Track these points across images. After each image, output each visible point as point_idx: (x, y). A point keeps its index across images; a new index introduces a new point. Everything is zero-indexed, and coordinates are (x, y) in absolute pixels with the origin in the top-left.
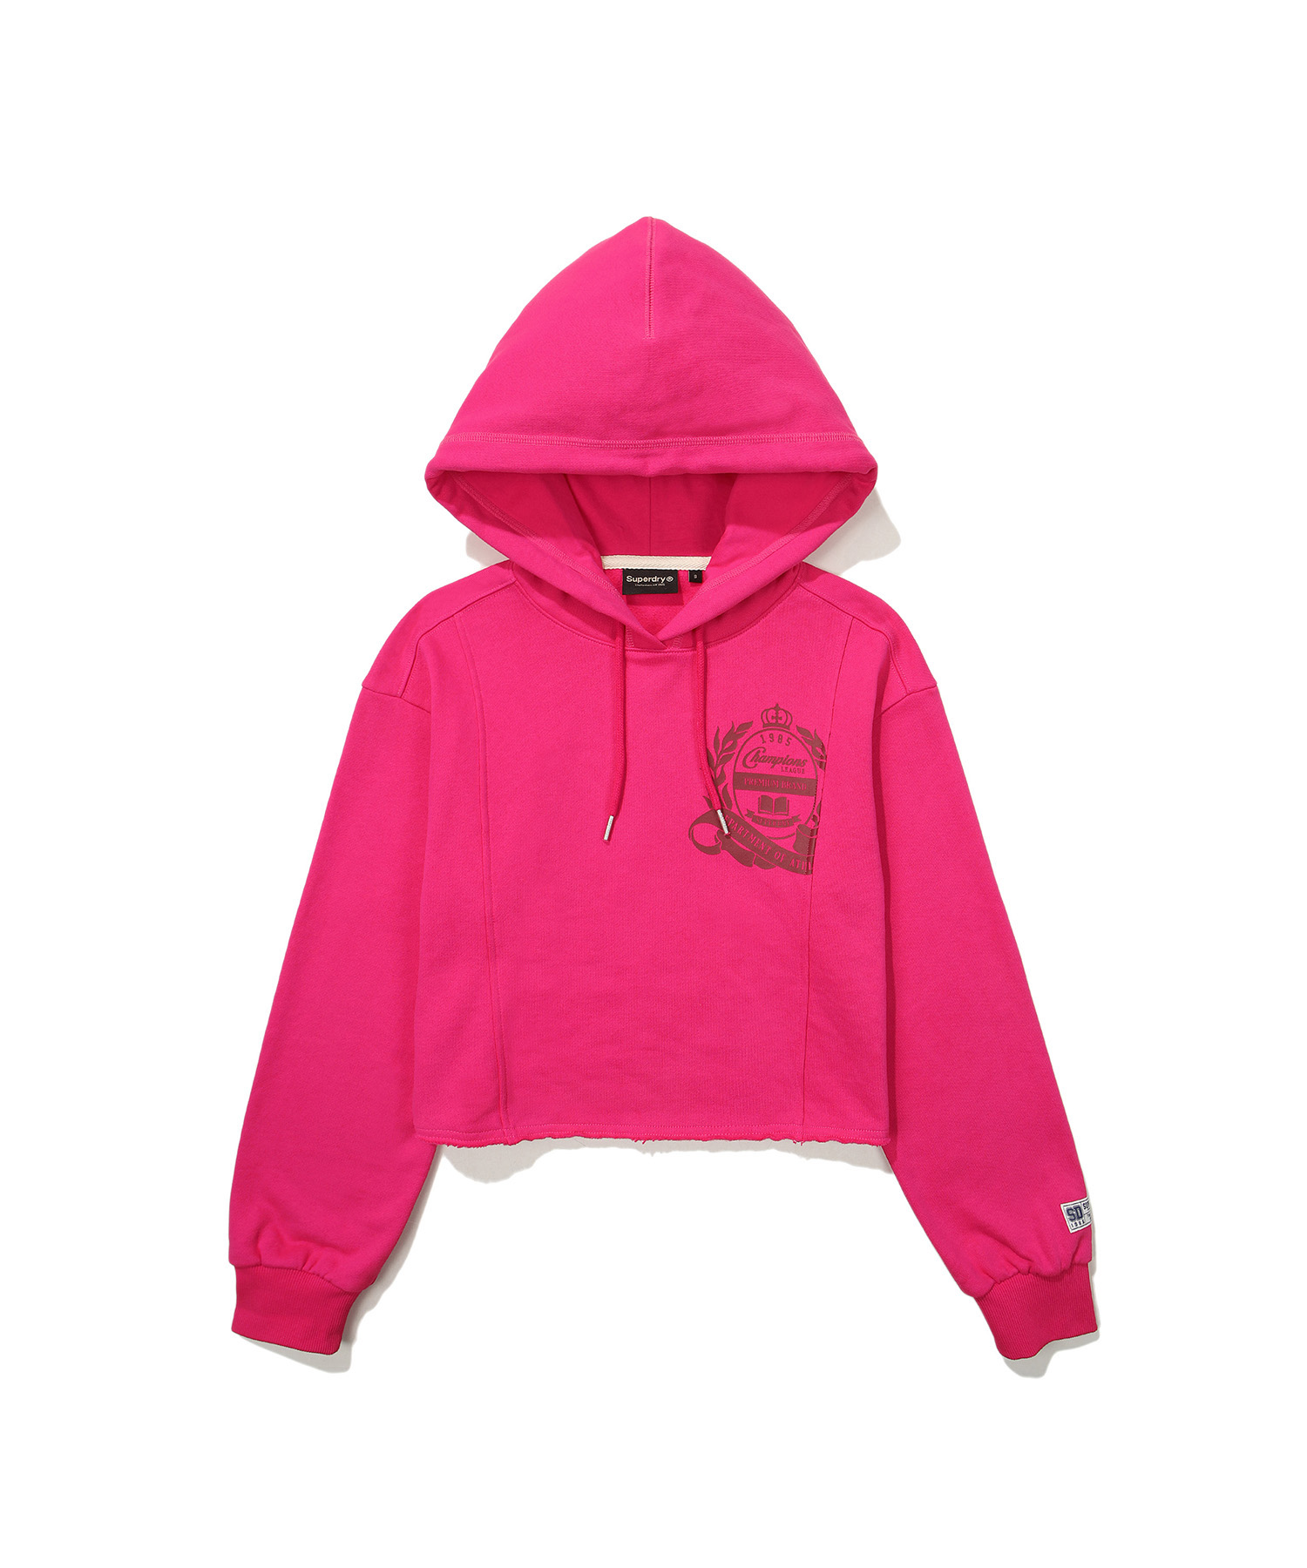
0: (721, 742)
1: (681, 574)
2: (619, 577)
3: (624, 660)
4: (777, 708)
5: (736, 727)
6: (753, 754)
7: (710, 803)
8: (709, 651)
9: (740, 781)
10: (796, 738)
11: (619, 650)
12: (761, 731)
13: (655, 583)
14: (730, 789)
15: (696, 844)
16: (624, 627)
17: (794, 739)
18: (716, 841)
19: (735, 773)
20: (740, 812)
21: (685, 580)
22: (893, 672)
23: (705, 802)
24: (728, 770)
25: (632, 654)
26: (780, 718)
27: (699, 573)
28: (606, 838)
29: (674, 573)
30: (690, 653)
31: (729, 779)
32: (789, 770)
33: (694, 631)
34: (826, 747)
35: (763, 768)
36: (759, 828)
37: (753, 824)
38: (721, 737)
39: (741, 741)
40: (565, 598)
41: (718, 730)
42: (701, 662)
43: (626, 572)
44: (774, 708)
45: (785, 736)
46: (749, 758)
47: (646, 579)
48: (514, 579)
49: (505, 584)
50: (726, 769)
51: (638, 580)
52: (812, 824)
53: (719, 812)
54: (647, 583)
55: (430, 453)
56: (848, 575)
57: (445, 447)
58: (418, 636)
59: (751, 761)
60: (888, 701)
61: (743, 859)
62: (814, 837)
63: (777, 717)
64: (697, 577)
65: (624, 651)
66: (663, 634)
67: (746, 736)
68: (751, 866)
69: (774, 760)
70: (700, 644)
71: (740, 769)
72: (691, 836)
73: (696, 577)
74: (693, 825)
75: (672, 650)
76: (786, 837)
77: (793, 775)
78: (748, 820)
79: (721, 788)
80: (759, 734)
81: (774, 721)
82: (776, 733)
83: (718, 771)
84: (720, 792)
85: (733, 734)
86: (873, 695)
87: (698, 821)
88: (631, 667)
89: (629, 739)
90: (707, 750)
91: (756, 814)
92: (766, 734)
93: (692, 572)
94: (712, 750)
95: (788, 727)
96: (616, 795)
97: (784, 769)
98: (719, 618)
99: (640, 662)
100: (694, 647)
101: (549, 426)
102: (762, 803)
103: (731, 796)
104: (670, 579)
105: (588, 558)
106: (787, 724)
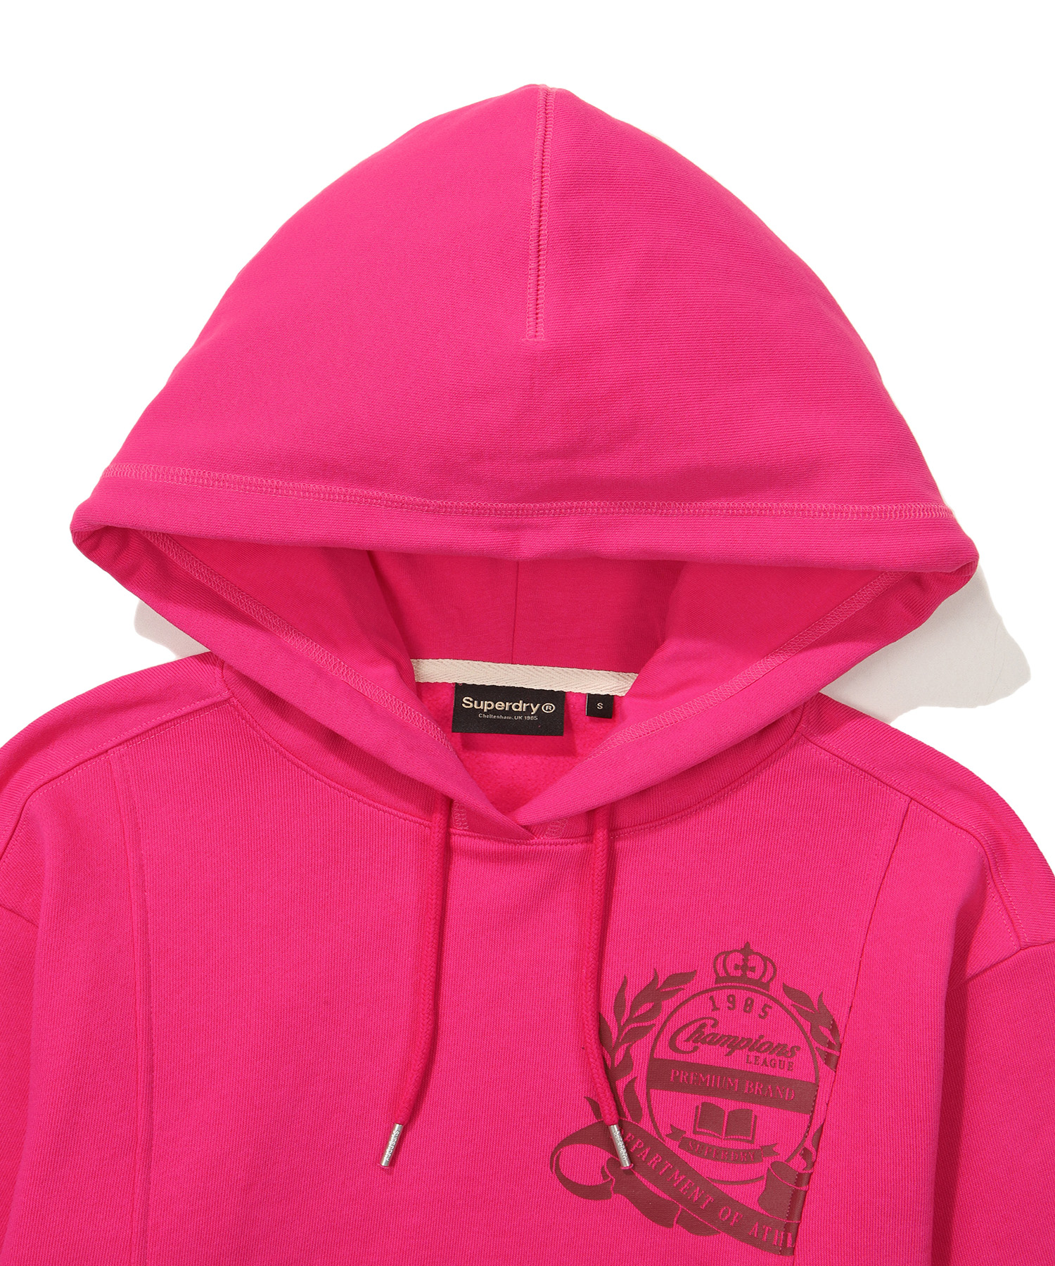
0: (628, 1004)
1: (572, 700)
2: (448, 699)
3: (447, 850)
4: (746, 950)
5: (662, 979)
6: (692, 1028)
7: (597, 1109)
8: (619, 845)
9: (660, 1074)
10: (781, 1006)
11: (437, 836)
12: (712, 990)
13: (518, 713)
14: (640, 1089)
15: (564, 1180)
16: (449, 803)
17: (776, 1007)
18: (605, 1176)
19: (652, 1060)
20: (655, 1127)
21: (579, 713)
22: (993, 904)
23: (587, 1108)
24: (640, 1052)
25: (461, 840)
26: (752, 969)
27: (609, 700)
28: (385, 1160)
29: (559, 698)
30: (579, 847)
31: (640, 1069)
32: (761, 1061)
33: (591, 814)
34: (841, 1028)
35: (710, 1055)
36: (694, 1161)
37: (681, 1153)
38: (630, 995)
39: (668, 1004)
40: (334, 741)
41: (625, 983)
42: (599, 863)
43: (462, 690)
44: (741, 951)
45: (759, 1001)
46: (683, 1036)
47: (500, 706)
48: (226, 694)
49: (208, 701)
50: (634, 1052)
51: (485, 706)
52: (798, 1164)
53: (615, 1130)
54: (503, 712)
55: (84, 491)
56: (907, 723)
57: (110, 484)
58: (33, 785)
59: (687, 1040)
60: (979, 958)
61: (657, 1212)
62: (804, 1188)
63: (745, 967)
64: (604, 708)
65: (448, 836)
66: (527, 814)
67: (681, 996)
68: (671, 1226)
69: (733, 1043)
70: (601, 835)
71: (663, 1052)
72: (555, 1164)
73: (600, 706)
74: (561, 1145)
75: (542, 842)
76: (744, 1182)
77: (769, 1071)
78: (672, 1145)
79: (621, 1085)
80: (708, 995)
81: (739, 973)
82: (741, 995)
83: (619, 1055)
84: (620, 1091)
85: (655, 992)
86: (945, 950)
87: (571, 1140)
88: (460, 867)
89: (446, 990)
90: (599, 1019)
91: (689, 1134)
92: (721, 996)
93: (593, 699)
94: (609, 1017)
95: (766, 986)
96: (410, 1090)
97: (752, 1059)
98: (642, 794)
99: (477, 856)
100: (589, 836)
101: (326, 470)
102: (704, 1117)
103: (642, 1100)
104: (549, 708)
105: (388, 670)
106: (765, 980)
